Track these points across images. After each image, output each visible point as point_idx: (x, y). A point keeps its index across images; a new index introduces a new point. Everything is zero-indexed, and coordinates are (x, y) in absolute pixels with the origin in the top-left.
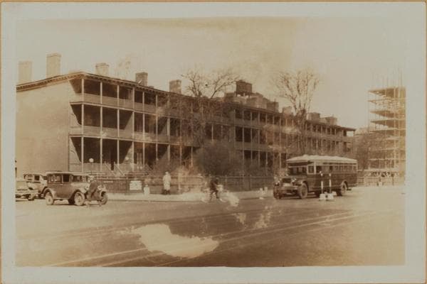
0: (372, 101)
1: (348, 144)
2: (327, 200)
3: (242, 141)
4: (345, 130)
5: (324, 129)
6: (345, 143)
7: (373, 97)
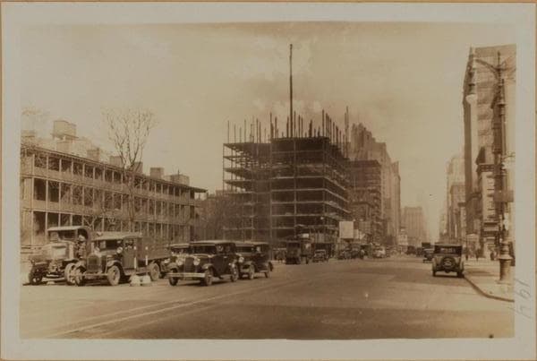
0: (228, 158)
1: (196, 209)
2: (141, 285)
3: (44, 199)
4: (193, 191)
5: (165, 187)
6: (192, 207)
7: (229, 152)
